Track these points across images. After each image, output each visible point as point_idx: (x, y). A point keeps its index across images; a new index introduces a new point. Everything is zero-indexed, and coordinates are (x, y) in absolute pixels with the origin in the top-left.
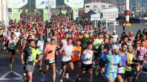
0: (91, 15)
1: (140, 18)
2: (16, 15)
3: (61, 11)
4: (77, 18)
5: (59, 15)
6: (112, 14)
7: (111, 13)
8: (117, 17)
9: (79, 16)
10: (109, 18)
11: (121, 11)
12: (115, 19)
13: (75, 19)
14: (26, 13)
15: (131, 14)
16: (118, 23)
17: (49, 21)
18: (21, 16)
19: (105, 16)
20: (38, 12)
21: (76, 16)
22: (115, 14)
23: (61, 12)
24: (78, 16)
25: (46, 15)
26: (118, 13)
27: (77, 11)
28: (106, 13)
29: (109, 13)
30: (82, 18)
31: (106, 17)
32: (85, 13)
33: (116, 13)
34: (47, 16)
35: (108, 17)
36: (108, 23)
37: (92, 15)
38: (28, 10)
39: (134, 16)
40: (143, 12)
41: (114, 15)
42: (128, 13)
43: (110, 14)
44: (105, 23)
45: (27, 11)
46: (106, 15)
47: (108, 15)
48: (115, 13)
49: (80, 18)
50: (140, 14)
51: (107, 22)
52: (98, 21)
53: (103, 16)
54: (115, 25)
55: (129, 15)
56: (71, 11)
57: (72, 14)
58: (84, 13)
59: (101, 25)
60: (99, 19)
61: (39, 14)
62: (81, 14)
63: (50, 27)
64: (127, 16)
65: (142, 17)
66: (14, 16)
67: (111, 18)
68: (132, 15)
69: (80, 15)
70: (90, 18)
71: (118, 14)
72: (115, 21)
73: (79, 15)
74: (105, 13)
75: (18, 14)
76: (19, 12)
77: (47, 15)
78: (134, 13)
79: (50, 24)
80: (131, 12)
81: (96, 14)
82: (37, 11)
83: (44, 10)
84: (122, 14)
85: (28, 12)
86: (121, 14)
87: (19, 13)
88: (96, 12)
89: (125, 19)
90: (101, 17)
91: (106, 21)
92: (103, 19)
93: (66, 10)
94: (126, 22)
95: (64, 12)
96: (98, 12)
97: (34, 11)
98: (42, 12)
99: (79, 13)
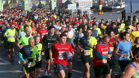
1: (112, 7)
3: (41, 1)
4: (55, 7)
5: (39, 5)
6: (87, 4)
7: (86, 3)
8: (92, 6)
10: (85, 8)
11: (94, 1)
12: (90, 8)
13: (53, 8)
14: (9, 4)
16: (93, 12)
17: (30, 11)
19: (80, 5)
20: (20, 3)
21: (54, 5)
23: (40, 3)
24: (56, 6)
25: (27, 5)
27: (55, 1)
28: (81, 3)
29: (84, 3)
30: (60, 7)
31: (81, 6)
33: (90, 3)
34: (28, 6)
35: (83, 6)
36: (83, 12)
37: (69, 5)
39: (107, 5)
40: (115, 2)
41: (88, 5)
42: (101, 3)
43: (85, 4)
44: (81, 12)
45: (9, 2)
46: (81, 5)
47: (83, 5)
48: (89, 2)
49: (58, 7)
50: (112, 4)
53: (78, 6)
54: (89, 14)
55: (103, 5)
56: (50, 2)
57: (50, 4)
58: (62, 4)
61: (21, 4)
62: (59, 4)
64: (100, 5)
65: (114, 6)
68: (105, 4)
69: (58, 5)
70: (67, 7)
71: (93, 4)
72: (90, 10)
73: (57, 5)
74: (80, 3)
77: (28, 5)
78: (107, 2)
80: (104, 2)
81: (72, 3)
82: (19, 2)
83: (25, 1)
84: (96, 4)
85: (11, 2)
87: (3, 4)
88: (72, 2)
89: (98, 8)
90: (77, 7)
91: (82, 10)
93: (45, 1)
95: (43, 3)
96: (74, 2)
97: (16, 2)
98: (23, 3)
99: (57, 3)
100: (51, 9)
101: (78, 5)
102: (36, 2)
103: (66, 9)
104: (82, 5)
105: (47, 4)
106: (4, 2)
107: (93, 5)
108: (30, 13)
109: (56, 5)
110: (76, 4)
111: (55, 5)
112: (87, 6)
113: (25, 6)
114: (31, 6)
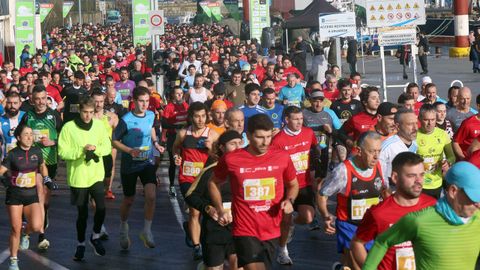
0: (320, 18)
2: (25, 24)
3: (201, 4)
4: (265, 30)
5: (195, 21)
6: (403, 12)
7: (398, 7)
8: (423, 21)
9: (272, 22)
10: (392, 28)
12: (414, 31)
13: (256, 33)
14: (64, 16)
15: (475, 9)
17: (158, 46)
18: (46, 27)
19: (373, 18)
20: (113, 13)
21: (260, 19)
22: (413, 12)
23: (200, 10)
24: (267, 24)
25: (143, 22)
26: (423, 6)
27: (262, 2)
28: (377, 7)
29: (390, 7)
30: (284, 29)
31: (377, 24)
32: (297, 9)
33: (416, 6)
34: (147, 25)
35: (386, 23)
36: (385, 48)
37: (326, 17)
38: (72, 3)
41: (408, 15)
42: (464, 6)
43: (395, 12)
44: (376, 47)
45: (67, 8)
46: (377, 17)
47: (385, 16)
48: (412, 5)
49: (275, 29)
51: (382, 44)
52: (348, 38)
53: (365, 21)
54: (413, 54)
55: (470, 14)
56: (240, 5)
57: (244, 16)
58: (293, 12)
59: (360, 56)
60: (352, 32)
61: (117, 18)
62: (279, 16)
63: (161, 71)
64: (459, 17)
66: (21, 28)
67: (400, 25)
69: (278, 20)
70: (315, 28)
71: (427, 11)
72: (414, 36)
73: (273, 19)
74: (373, 8)
75: (34, 20)
76: (38, 13)
77: (148, 20)
79: (161, 59)
81: (337, 11)
82: (108, 8)
83: (133, 3)
84: (441, 9)
85: (74, 11)
86: (437, 11)
87: (39, 19)
88: (339, 6)
89: (451, 28)
90: (358, 25)
91: (380, 38)
92: (365, 33)
93: (221, 2)
94: (458, 42)
95: (214, 10)
96: (344, 6)
97: (94, 9)
98: (128, 12)
99: (272, 10)
100: (245, 35)
101: (361, 17)
102: (185, 9)
103: (310, 34)
104: (382, 18)
105: (229, 16)
106: (46, 10)
107: (428, 17)
108: (158, 54)
109: (269, 19)
110: (353, 15)
111: (264, 20)
112: (404, 19)
113: (137, 26)
114: (162, 25)
